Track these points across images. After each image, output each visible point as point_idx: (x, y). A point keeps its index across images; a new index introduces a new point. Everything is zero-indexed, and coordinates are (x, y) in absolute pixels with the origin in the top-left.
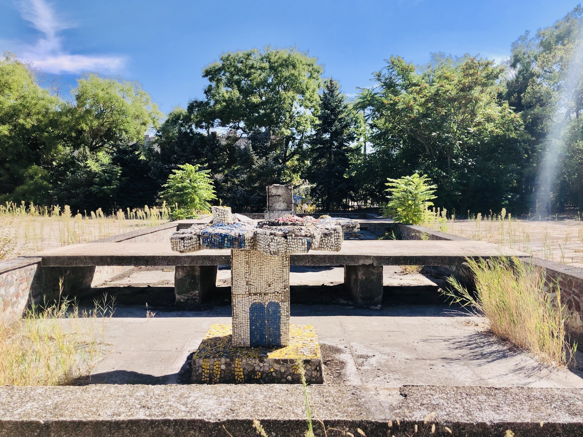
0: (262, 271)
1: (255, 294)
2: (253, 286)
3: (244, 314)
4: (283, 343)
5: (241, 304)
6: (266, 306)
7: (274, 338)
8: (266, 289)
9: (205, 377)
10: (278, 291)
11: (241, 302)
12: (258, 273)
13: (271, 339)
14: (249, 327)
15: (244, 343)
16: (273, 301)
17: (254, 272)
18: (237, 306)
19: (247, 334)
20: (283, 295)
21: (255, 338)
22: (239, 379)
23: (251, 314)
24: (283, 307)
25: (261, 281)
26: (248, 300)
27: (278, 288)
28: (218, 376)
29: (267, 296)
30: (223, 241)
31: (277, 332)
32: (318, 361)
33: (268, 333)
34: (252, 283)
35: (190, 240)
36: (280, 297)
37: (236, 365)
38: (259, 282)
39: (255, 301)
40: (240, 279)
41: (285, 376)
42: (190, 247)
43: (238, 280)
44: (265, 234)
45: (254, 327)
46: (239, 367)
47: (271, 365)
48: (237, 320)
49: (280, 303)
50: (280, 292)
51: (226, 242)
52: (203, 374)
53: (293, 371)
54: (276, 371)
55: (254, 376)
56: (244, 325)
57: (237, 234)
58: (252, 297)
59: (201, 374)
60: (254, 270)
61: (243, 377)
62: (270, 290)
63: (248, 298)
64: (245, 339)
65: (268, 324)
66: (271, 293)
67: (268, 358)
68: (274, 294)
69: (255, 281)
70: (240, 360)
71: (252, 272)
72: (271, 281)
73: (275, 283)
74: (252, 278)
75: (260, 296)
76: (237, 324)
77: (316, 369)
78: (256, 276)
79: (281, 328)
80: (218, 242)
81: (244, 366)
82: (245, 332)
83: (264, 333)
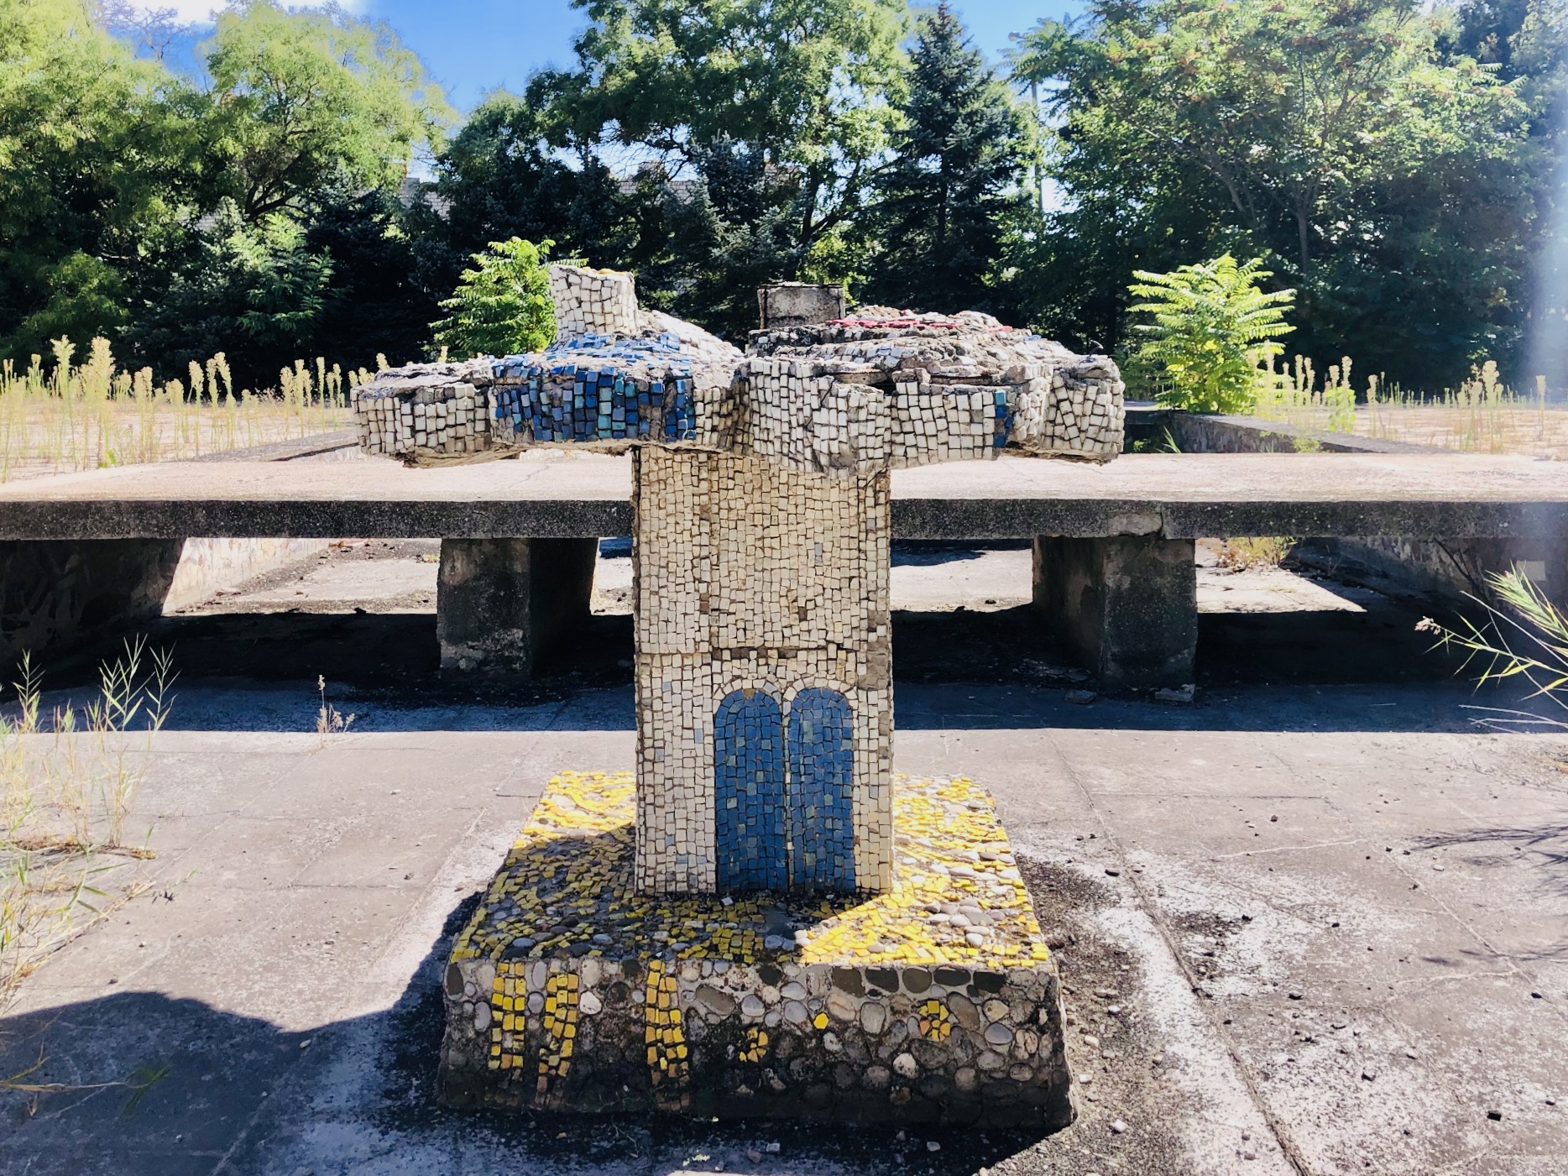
0: (768, 552)
1: (739, 653)
2: (731, 619)
3: (690, 744)
4: (864, 881)
5: (677, 699)
6: (787, 709)
7: (821, 851)
8: (787, 632)
9: (504, 1051)
10: (839, 639)
11: (676, 686)
12: (751, 561)
13: (809, 859)
14: (711, 802)
15: (689, 875)
16: (819, 684)
17: (732, 556)
18: (657, 705)
19: (700, 835)
20: (862, 657)
21: (740, 852)
22: (663, 1063)
23: (721, 745)
24: (864, 711)
25: (767, 596)
26: (707, 681)
27: (839, 627)
28: (567, 1049)
29: (792, 664)
30: (591, 403)
31: (839, 824)
32: (1044, 981)
33: (799, 831)
34: (724, 605)
35: (444, 401)
36: (850, 666)
37: (651, 999)
38: (758, 598)
39: (737, 684)
40: (672, 587)
41: (884, 1053)
42: (443, 437)
43: (663, 592)
44: (790, 375)
45: (732, 804)
46: (663, 1003)
47: (817, 999)
48: (659, 767)
49: (851, 695)
50: (848, 645)
51: (605, 408)
52: (497, 1037)
53: (925, 1026)
54: (840, 1027)
55: (737, 1050)
56: (689, 793)
57: (660, 374)
58: (727, 666)
59: (485, 1035)
60: (733, 547)
61: (682, 1052)
62: (805, 636)
63: (707, 670)
64: (692, 859)
65: (795, 789)
66: (808, 649)
67: (802, 961)
68: (822, 655)
69: (740, 596)
70: (671, 970)
71: (723, 558)
72: (810, 596)
73: (828, 604)
74: (725, 582)
75: (762, 661)
76: (659, 790)
77: (1033, 1019)
78: (742, 573)
79: (856, 806)
80: (568, 408)
81: (691, 1000)
82: (692, 825)
83: (779, 830)
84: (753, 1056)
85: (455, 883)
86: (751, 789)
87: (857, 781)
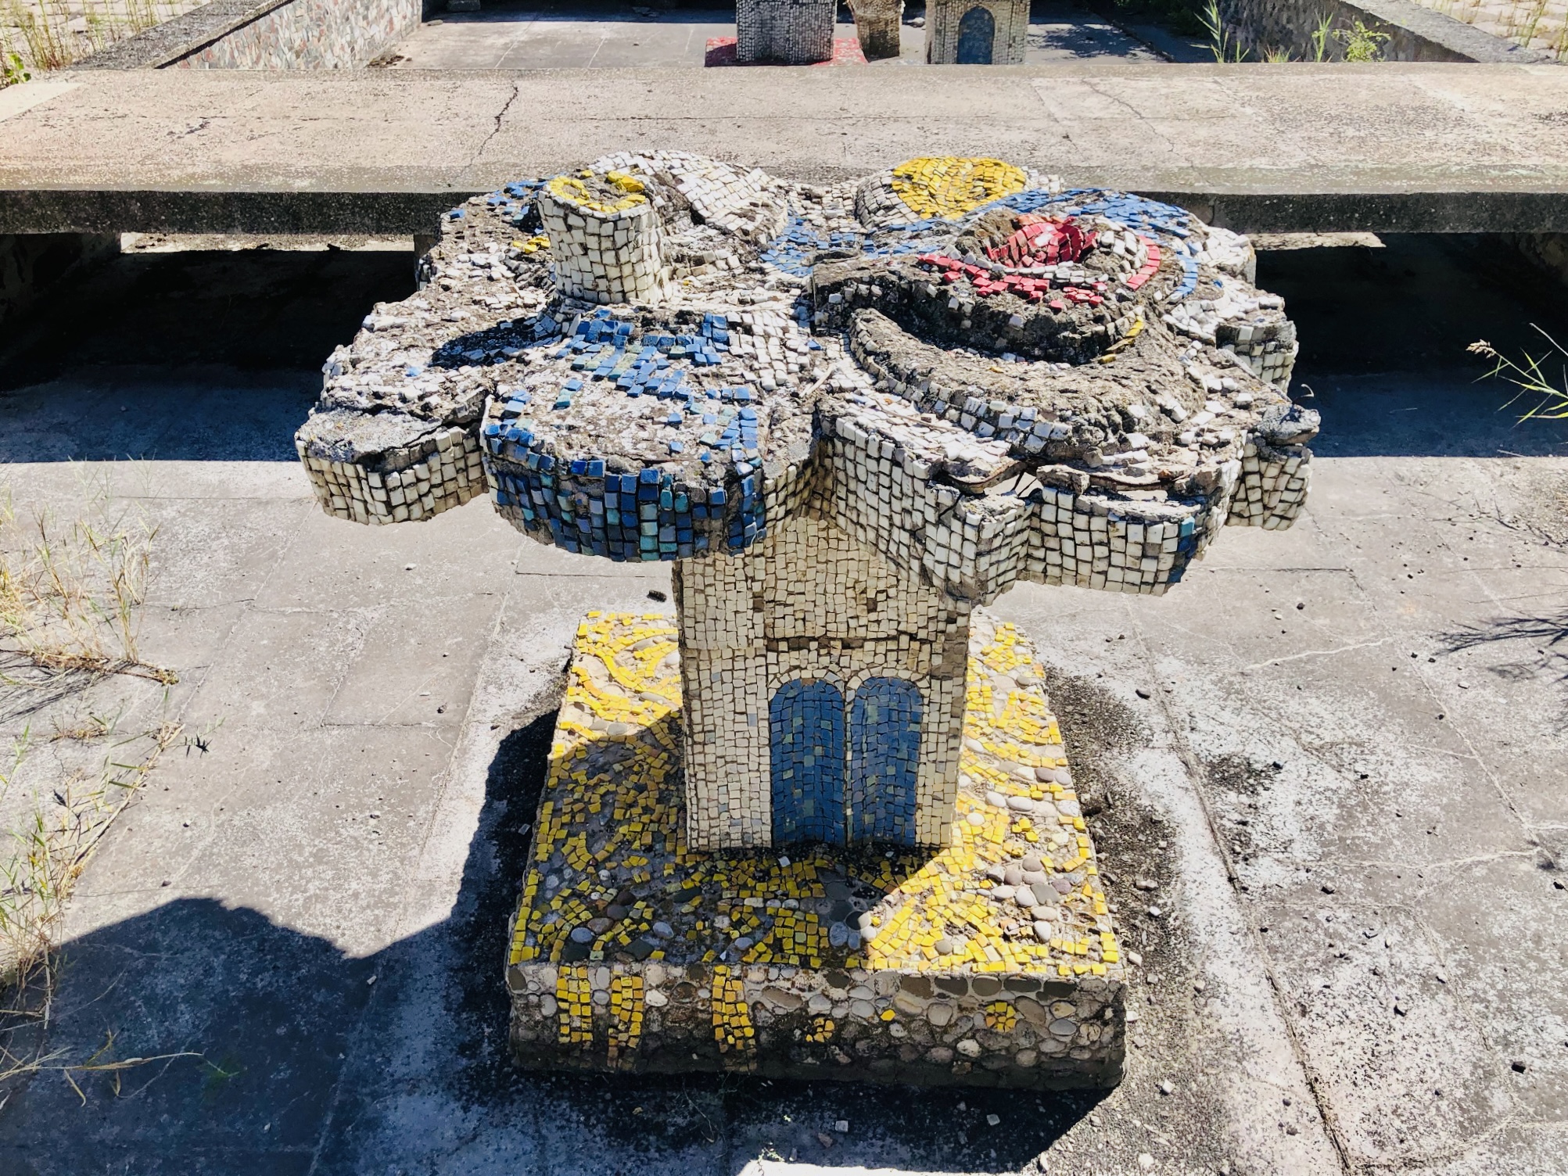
0: (833, 543)
1: (798, 644)
2: (789, 610)
3: (744, 727)
4: (924, 835)
5: (728, 688)
6: (850, 696)
7: (881, 813)
8: (853, 623)
9: (572, 1030)
10: (913, 629)
11: (727, 676)
12: (812, 552)
13: (868, 819)
14: (766, 777)
15: (743, 834)
16: (887, 673)
17: (790, 548)
18: (706, 694)
19: (755, 803)
20: (937, 647)
21: (793, 813)
22: (731, 1040)
23: (777, 727)
24: (936, 697)
25: (831, 588)
26: (762, 671)
27: (913, 618)
28: (636, 1029)
29: (857, 654)
30: (630, 521)
31: (901, 792)
33: (859, 797)
34: (781, 596)
36: (924, 656)
37: (718, 994)
38: (820, 590)
39: (795, 674)
40: (720, 586)
41: (948, 1039)
43: (710, 591)
45: (788, 775)
46: (730, 997)
47: (884, 998)
48: (709, 749)
49: (923, 684)
50: (922, 634)
51: (650, 529)
52: (564, 1018)
53: (991, 1021)
54: (907, 1019)
55: (804, 1034)
56: (744, 769)
58: (783, 657)
59: (555, 1019)
60: (791, 537)
61: (750, 1032)
62: (873, 627)
63: (761, 661)
64: (747, 823)
65: (857, 764)
66: (877, 640)
67: (870, 966)
68: (892, 645)
69: (800, 587)
70: (737, 973)
71: (780, 549)
72: (882, 587)
73: (902, 595)
74: (782, 574)
75: (823, 652)
76: (710, 768)
77: (1099, 1016)
78: (801, 565)
79: (921, 781)
80: (597, 522)
81: (757, 996)
82: (746, 794)
83: (838, 798)
84: (819, 1038)
85: (489, 718)
86: (809, 761)
87: (923, 758)
